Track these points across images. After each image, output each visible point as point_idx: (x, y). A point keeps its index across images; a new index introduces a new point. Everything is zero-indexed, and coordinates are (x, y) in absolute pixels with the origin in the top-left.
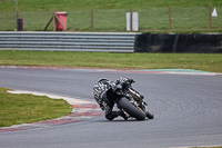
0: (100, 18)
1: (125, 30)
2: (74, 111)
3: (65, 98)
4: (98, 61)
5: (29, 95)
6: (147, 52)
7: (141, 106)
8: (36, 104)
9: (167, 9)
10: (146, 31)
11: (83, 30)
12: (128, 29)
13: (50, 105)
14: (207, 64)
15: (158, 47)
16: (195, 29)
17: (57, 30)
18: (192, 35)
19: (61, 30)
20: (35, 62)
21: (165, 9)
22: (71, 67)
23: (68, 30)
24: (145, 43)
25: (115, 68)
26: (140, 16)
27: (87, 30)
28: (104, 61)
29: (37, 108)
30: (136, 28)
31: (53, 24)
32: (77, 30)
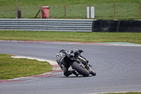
0: (70, 10)
1: (86, 18)
2: (53, 69)
3: (48, 61)
4: (69, 37)
5: (25, 59)
6: (100, 31)
7: (86, 67)
8: (30, 65)
9: (113, 4)
10: (100, 18)
11: (59, 18)
12: (88, 17)
13: (38, 65)
14: (138, 39)
15: (107, 29)
16: (131, 17)
17: (43, 18)
18: (129, 21)
19: (45, 18)
20: (29, 38)
21: (112, 4)
22: (52, 41)
23: (50, 18)
24: (98, 26)
25: (79, 42)
26: (96, 9)
27: (62, 18)
28: (73, 38)
29: (30, 67)
30: (93, 16)
31: (40, 14)
32: (55, 18)
